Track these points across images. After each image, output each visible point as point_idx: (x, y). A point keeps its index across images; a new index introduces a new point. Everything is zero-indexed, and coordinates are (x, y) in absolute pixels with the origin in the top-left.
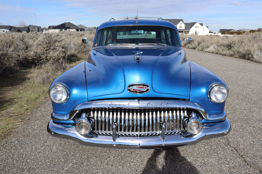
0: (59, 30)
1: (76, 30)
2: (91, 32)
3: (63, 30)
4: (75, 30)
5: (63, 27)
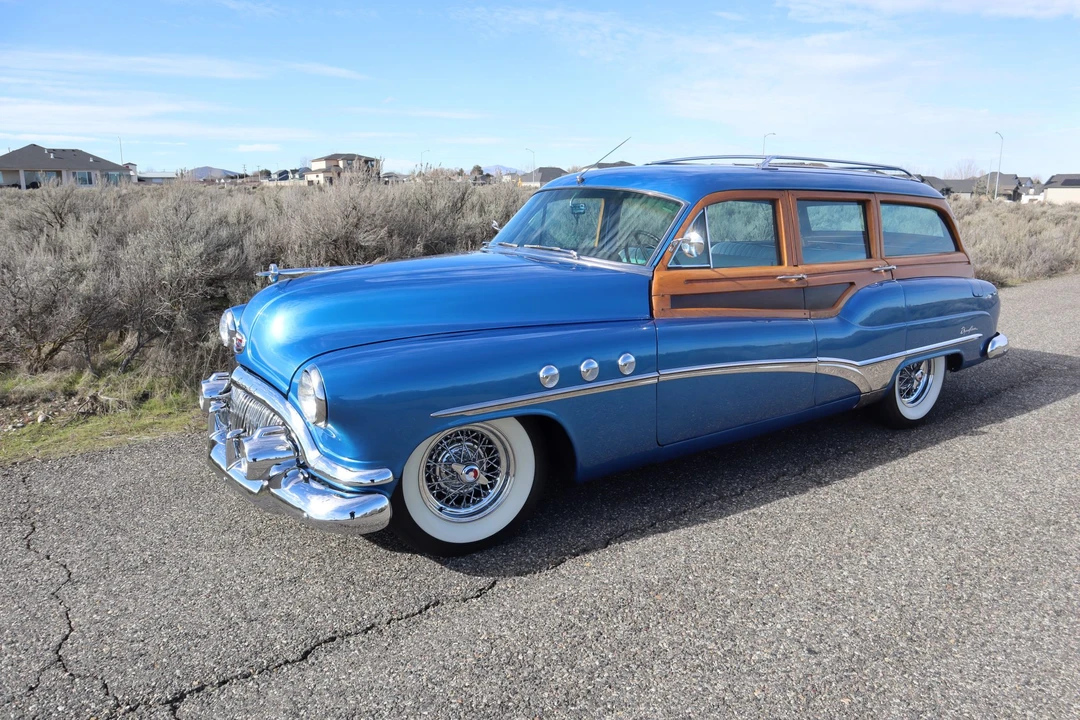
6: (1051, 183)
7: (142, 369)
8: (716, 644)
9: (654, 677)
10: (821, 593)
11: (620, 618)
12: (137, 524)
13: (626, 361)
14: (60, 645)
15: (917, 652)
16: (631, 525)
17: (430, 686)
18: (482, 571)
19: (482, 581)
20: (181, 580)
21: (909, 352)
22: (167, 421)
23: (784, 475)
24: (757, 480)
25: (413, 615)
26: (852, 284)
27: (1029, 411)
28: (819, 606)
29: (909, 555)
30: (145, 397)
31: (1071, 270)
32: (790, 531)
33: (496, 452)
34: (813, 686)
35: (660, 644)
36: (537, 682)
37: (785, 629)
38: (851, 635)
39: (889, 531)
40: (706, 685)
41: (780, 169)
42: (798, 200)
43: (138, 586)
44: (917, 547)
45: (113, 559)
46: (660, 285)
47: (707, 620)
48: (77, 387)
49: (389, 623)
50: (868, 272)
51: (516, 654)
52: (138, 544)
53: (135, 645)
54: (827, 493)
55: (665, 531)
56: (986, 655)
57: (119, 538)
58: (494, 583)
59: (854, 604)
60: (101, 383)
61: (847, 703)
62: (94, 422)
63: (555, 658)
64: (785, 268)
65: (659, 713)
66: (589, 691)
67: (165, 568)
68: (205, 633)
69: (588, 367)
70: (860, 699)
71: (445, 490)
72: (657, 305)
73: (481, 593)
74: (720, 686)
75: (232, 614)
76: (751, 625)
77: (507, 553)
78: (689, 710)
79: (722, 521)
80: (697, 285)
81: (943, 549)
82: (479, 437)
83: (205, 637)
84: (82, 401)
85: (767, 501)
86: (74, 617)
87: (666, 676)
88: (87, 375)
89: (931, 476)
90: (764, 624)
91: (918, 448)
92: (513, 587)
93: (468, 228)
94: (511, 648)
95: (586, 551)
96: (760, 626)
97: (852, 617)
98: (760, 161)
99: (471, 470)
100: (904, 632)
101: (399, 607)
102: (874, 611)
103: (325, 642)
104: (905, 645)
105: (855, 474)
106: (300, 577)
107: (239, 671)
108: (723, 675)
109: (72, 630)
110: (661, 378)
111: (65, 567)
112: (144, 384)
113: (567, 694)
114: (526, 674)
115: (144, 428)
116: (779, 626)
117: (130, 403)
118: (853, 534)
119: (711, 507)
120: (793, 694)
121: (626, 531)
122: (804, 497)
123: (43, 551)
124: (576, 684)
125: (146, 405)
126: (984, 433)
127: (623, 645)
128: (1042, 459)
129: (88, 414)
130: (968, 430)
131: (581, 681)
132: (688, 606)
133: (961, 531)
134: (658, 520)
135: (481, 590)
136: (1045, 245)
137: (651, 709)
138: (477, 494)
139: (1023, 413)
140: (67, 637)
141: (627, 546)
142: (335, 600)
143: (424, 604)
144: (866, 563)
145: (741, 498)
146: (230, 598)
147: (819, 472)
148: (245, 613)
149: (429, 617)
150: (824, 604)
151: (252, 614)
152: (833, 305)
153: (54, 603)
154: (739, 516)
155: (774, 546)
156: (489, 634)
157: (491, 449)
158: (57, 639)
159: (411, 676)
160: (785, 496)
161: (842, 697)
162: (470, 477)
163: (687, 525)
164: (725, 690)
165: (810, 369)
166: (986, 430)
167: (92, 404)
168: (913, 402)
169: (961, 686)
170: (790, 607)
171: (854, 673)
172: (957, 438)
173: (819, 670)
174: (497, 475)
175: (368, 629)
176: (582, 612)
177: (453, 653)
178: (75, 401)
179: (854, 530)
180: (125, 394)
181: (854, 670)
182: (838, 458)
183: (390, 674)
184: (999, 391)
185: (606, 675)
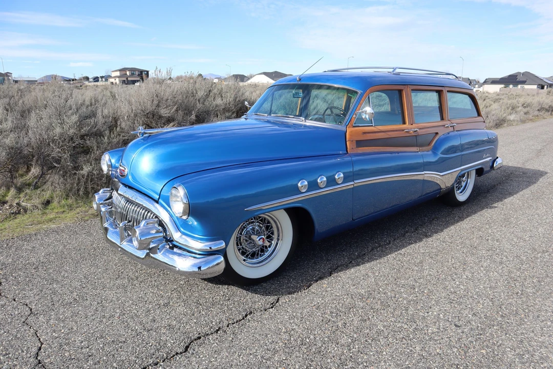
0: (503, 86)
1: (538, 87)
2: (550, 92)
3: (511, 86)
4: (535, 87)
5: (512, 80)
6: (486, 82)
7: (45, 187)
8: (408, 325)
9: (382, 346)
10: (450, 294)
11: (352, 314)
12: (63, 276)
13: (339, 176)
14: (37, 353)
15: (508, 323)
16: (340, 263)
17: (264, 361)
18: (269, 293)
19: (272, 299)
20: (100, 309)
21: (462, 167)
22: (63, 216)
23: (407, 232)
24: (395, 236)
25: (240, 321)
26: (437, 133)
27: (513, 195)
28: (451, 301)
29: (484, 272)
30: (48, 203)
31: (506, 125)
32: (421, 262)
33: (272, 227)
34: (465, 344)
35: (379, 327)
36: (322, 354)
37: (439, 315)
38: (473, 316)
39: (470, 259)
40: (411, 348)
41: (401, 74)
42: (412, 90)
43: (75, 314)
44: (487, 267)
45: (55, 299)
46: (351, 135)
47: (398, 312)
48: (7, 198)
49: (228, 326)
50: (443, 127)
51: (305, 339)
52: (68, 288)
53: (84, 350)
54: (432, 241)
55: (358, 265)
56: (542, 322)
57: (55, 286)
58: (278, 299)
59: (468, 299)
60: (22, 195)
61: (485, 353)
62: (20, 218)
63: (326, 339)
64: (407, 126)
65: (392, 366)
66: (351, 357)
67: (88, 302)
68: (124, 340)
69: (322, 180)
70: (490, 350)
71: (246, 250)
72: (350, 146)
73: (273, 306)
74: (418, 348)
75: (137, 328)
76: (421, 314)
77: (280, 282)
78: (407, 363)
79: (386, 258)
80: (368, 135)
81: (500, 268)
82: (263, 220)
83: (124, 342)
84: (11, 206)
85: (404, 247)
86: (41, 336)
87: (389, 345)
88: (13, 191)
89: (479, 230)
90: (428, 313)
91: (468, 216)
92: (289, 301)
93: (217, 106)
94: (301, 336)
95: (321, 278)
96: (426, 314)
97: (470, 306)
98: (391, 70)
99: (261, 238)
100: (498, 312)
101: (231, 317)
102: (479, 302)
103: (195, 340)
104: (501, 319)
105: (442, 230)
106: (169, 303)
107: (151, 361)
108: (418, 342)
109: (42, 344)
110: (355, 185)
111: (27, 305)
112: (47, 195)
113: (340, 359)
114: (314, 350)
115: (51, 220)
116: (435, 313)
117: (40, 206)
118: (453, 262)
119: (377, 251)
120: (456, 349)
121: (338, 267)
122: (421, 244)
123: (10, 297)
124: (343, 353)
125: (50, 207)
126: (496, 207)
127: (359, 330)
128: (528, 219)
129: (15, 213)
130: (487, 206)
131: (345, 351)
132: (385, 306)
133: (504, 258)
134: (353, 259)
135: (272, 304)
136: (493, 112)
137: (388, 364)
138: (262, 251)
139: (510, 197)
140: (40, 349)
141: (341, 274)
142: (193, 315)
143: (244, 314)
144: (465, 277)
145: (391, 245)
146: (132, 318)
147: (424, 230)
148: (144, 326)
149: (249, 321)
150: (453, 300)
151: (148, 326)
152: (429, 144)
153: (26, 328)
154: (393, 255)
155: (417, 270)
156: (286, 328)
157: (269, 226)
158: (35, 350)
159: (251, 356)
160: (412, 243)
161: (481, 350)
162: (261, 243)
163: (368, 261)
164: (421, 350)
165: (421, 178)
166: (496, 205)
167: (18, 208)
168: (461, 192)
169: (536, 340)
170: (437, 302)
171: (482, 336)
172: (484, 210)
173: (464, 336)
174: (272, 240)
175: (218, 330)
176: (332, 313)
177: (270, 341)
178: (7, 206)
179: (453, 260)
180: (37, 201)
181: (481, 334)
182: (431, 222)
183: (239, 356)
184: (495, 186)
185: (357, 347)
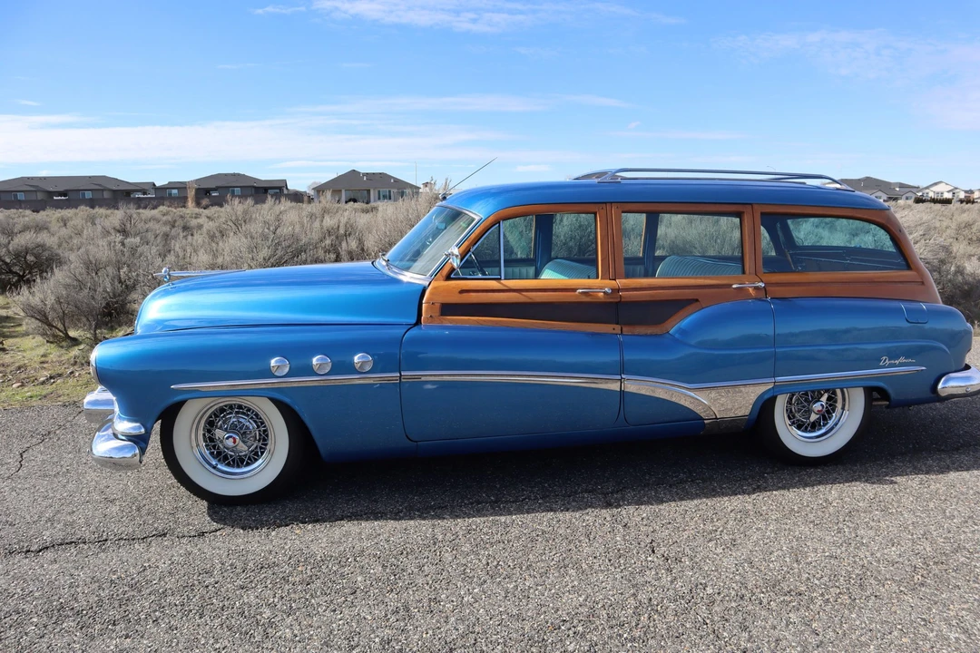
13: (362, 359)
18: (225, 519)
19: (213, 527)
21: (780, 379)
25: (137, 539)
26: (697, 300)
46: (431, 293)
58: (219, 530)
64: (600, 281)
69: (321, 361)
72: (426, 311)
99: (231, 437)
110: (403, 378)
135: (203, 533)
143: (155, 533)
148: (54, 516)
149: (144, 542)
151: (57, 517)
152: (662, 322)
159: (68, 578)
162: (230, 443)
165: (615, 387)
168: (817, 436)
175: (99, 542)
